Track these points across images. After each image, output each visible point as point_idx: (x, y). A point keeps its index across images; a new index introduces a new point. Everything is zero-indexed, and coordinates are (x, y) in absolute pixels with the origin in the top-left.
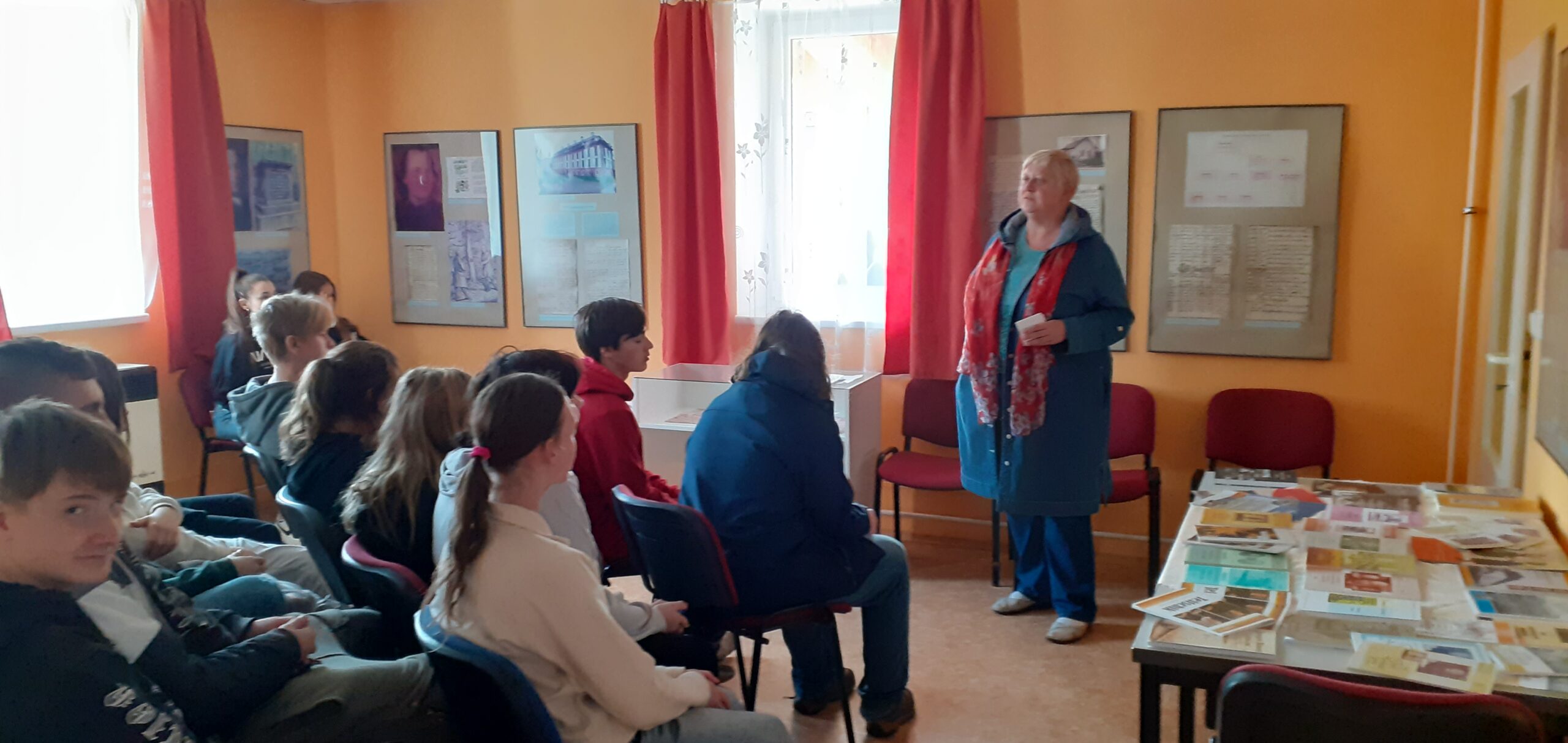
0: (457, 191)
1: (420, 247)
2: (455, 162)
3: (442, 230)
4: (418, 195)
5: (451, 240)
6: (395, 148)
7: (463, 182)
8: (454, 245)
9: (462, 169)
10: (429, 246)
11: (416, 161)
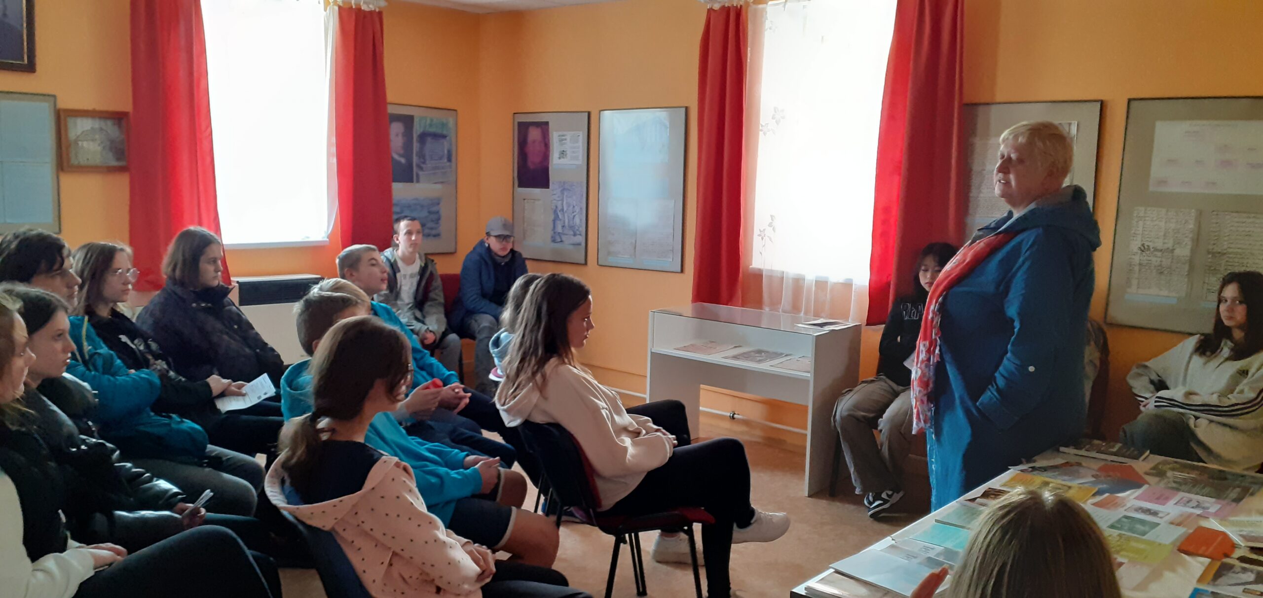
0: (560, 158)
1: (533, 201)
2: (559, 136)
3: (548, 188)
4: (533, 160)
5: (554, 196)
6: (521, 124)
7: (563, 151)
8: (555, 200)
9: (564, 141)
10: (539, 200)
11: (534, 134)
